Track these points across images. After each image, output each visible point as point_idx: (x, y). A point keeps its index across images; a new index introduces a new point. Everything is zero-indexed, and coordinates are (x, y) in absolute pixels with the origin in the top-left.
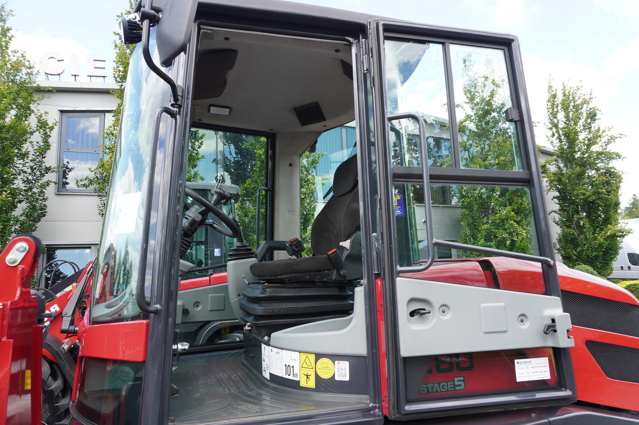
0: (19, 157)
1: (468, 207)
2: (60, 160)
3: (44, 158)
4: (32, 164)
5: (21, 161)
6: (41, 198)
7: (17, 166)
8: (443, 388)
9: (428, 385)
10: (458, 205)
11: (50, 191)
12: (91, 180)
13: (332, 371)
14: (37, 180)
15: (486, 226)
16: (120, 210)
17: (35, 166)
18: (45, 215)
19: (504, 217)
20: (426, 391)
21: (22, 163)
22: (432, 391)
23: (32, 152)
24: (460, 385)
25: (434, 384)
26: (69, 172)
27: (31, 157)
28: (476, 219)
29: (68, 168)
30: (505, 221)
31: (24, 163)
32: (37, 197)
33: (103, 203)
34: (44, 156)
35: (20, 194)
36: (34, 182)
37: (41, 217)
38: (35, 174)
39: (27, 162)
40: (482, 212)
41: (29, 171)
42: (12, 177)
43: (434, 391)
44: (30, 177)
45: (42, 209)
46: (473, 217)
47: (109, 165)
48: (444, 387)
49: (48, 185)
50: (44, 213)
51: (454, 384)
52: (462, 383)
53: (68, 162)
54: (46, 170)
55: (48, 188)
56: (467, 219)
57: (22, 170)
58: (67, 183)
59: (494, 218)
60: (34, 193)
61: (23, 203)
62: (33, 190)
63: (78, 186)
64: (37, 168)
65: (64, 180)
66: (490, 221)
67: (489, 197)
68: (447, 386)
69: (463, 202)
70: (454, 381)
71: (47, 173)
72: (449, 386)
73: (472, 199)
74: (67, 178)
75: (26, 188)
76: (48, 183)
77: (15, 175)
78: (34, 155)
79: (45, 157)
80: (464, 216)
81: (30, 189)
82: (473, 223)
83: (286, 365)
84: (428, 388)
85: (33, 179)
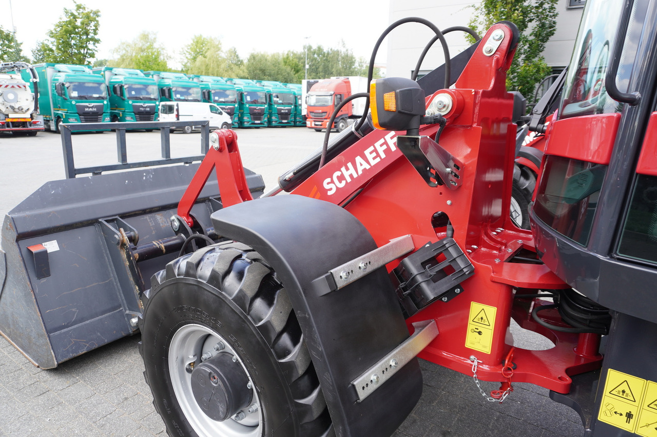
6: (551, 14)
32: (548, 13)
35: (531, 12)
60: (545, 9)
62: (544, 6)
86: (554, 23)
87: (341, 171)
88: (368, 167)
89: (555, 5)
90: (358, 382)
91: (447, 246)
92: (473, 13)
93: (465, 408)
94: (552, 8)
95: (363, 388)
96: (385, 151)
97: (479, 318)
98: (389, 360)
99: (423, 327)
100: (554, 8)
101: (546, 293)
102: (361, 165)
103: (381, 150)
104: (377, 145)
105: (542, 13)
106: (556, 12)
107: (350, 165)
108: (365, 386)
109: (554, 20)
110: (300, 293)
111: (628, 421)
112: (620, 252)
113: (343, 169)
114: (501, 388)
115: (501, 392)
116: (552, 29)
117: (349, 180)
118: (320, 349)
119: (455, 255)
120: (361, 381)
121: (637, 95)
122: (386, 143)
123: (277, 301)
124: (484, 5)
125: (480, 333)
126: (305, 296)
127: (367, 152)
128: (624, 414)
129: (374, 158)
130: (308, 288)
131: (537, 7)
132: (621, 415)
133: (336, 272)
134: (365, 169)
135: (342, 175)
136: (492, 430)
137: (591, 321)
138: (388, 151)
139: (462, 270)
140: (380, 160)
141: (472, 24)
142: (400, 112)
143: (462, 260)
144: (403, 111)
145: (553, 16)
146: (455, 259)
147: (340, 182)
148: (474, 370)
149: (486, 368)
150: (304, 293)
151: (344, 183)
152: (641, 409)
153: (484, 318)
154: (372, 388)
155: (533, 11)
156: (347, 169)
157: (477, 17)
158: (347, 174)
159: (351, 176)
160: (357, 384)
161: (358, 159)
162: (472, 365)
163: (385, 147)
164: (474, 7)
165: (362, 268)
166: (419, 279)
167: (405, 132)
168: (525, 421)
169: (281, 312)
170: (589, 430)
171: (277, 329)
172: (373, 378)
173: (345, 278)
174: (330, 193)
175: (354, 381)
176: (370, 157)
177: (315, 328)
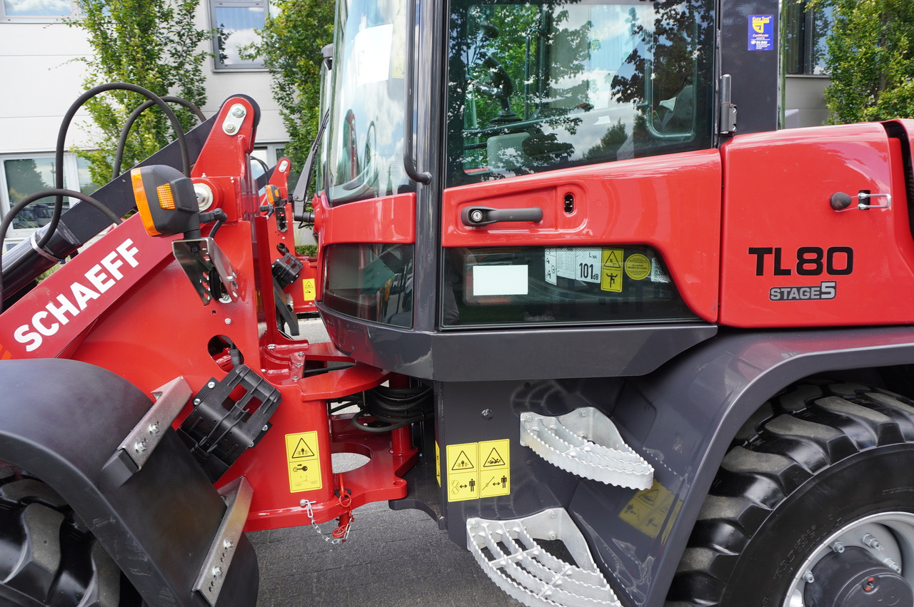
0: (161, 18)
1: (845, 77)
2: (211, 20)
3: (192, 17)
4: (178, 28)
5: (164, 24)
6: (198, 78)
7: (162, 31)
8: (804, 295)
9: (782, 290)
10: (824, 74)
11: (206, 67)
12: (258, 48)
13: (647, 270)
14: (188, 52)
15: (871, 109)
16: (363, 52)
17: (183, 31)
18: (205, 102)
19: (907, 93)
20: (779, 297)
21: (167, 27)
22: (788, 296)
23: (176, 11)
24: (829, 293)
25: (791, 288)
26: (225, 39)
27: (176, 17)
28: (853, 99)
29: (223, 34)
30: (908, 101)
31: (169, 26)
32: (192, 76)
33: (277, 81)
34: (192, 14)
35: (170, 73)
36: (185, 55)
37: (201, 105)
38: (184, 42)
39: (173, 26)
40: (867, 86)
41: (176, 38)
42: (156, 48)
43: (790, 298)
44: (179, 48)
45: (200, 94)
46: (849, 95)
47: (282, 23)
48: (806, 294)
49: (203, 58)
50: (202, 100)
51: (820, 291)
52: (832, 290)
53: (222, 25)
54: (198, 36)
55: (203, 63)
56: (838, 98)
57: (168, 38)
58: (225, 57)
59: (889, 95)
60: (187, 71)
61: (175, 86)
62: (185, 67)
63: (242, 58)
64: (186, 34)
65: (221, 52)
66: (880, 102)
67: (885, 60)
68: (810, 292)
69: (835, 69)
70: (821, 287)
71: (199, 40)
72: (813, 293)
73: (852, 63)
74: (223, 49)
75: (176, 64)
76: (203, 56)
77: (160, 45)
78: (179, 14)
79: (194, 16)
80: (833, 94)
81: (182, 64)
82: (848, 104)
83: (581, 264)
84: (782, 293)
85: (183, 51)
86: (203, 89)
87: (47, 310)
88: (95, 296)
89: (200, 67)
90: (200, 585)
91: (242, 375)
92: (87, 70)
93: (276, 588)
94: (196, 70)
95: (210, 589)
96: (120, 269)
97: (299, 452)
98: (222, 542)
99: (236, 488)
100: (200, 70)
101: (344, 403)
102: (83, 295)
103: (114, 269)
104: (106, 262)
105: (185, 75)
106: (202, 75)
107: (61, 298)
108: (211, 586)
109: (201, 85)
110: (93, 491)
111: (472, 490)
112: (445, 324)
113: (50, 307)
114: (340, 525)
115: (343, 528)
116: (201, 97)
117: (65, 321)
118: (146, 560)
119: (254, 384)
120: (204, 581)
121: (428, 174)
122: (120, 257)
123: (29, 528)
124: (101, 60)
125: (305, 469)
126: (102, 493)
127: (90, 275)
128: (468, 484)
129: (104, 282)
130: (101, 479)
131: (176, 68)
132: (466, 486)
133: (128, 445)
134: (91, 299)
135: (50, 315)
136: (319, 595)
137: (408, 411)
138: (125, 268)
139: (269, 399)
140: (114, 283)
141: (88, 86)
142: (180, 210)
143: (264, 387)
144: (183, 208)
145: (200, 80)
146: (256, 389)
147: (49, 327)
148: (310, 515)
149: (320, 507)
150: (99, 488)
151: (55, 327)
152: (479, 472)
153: (306, 448)
154: (219, 584)
155: (171, 72)
156: (58, 305)
157: (95, 75)
158: (58, 314)
159: (67, 314)
160: (202, 587)
161: (76, 288)
162: (306, 511)
163: (119, 263)
164: (86, 61)
165: (154, 432)
166: (227, 424)
167: (181, 236)
168: (347, 566)
169: (45, 542)
170: (442, 517)
171: (50, 568)
172: (215, 571)
173: (143, 451)
174: (30, 348)
175: (197, 586)
176: (97, 282)
177: (130, 534)
